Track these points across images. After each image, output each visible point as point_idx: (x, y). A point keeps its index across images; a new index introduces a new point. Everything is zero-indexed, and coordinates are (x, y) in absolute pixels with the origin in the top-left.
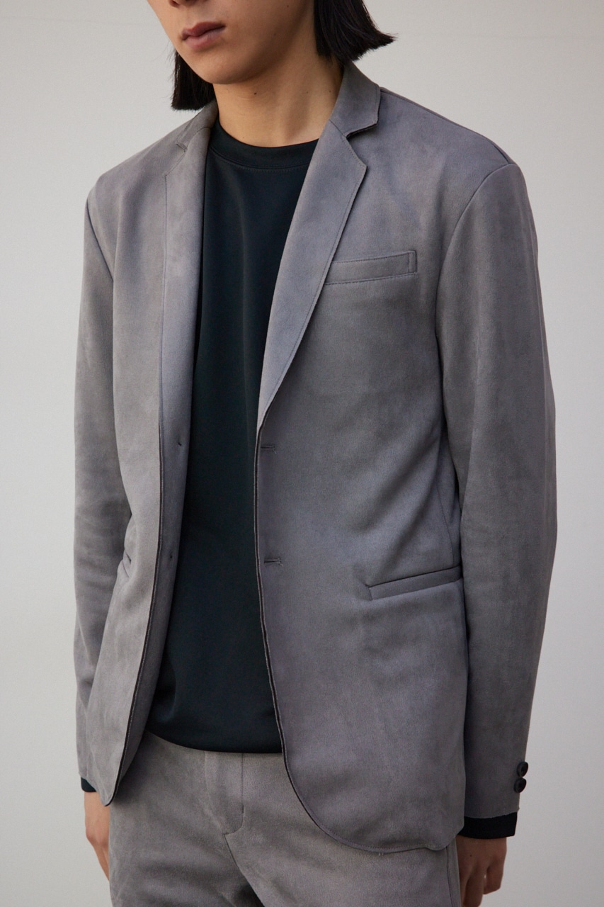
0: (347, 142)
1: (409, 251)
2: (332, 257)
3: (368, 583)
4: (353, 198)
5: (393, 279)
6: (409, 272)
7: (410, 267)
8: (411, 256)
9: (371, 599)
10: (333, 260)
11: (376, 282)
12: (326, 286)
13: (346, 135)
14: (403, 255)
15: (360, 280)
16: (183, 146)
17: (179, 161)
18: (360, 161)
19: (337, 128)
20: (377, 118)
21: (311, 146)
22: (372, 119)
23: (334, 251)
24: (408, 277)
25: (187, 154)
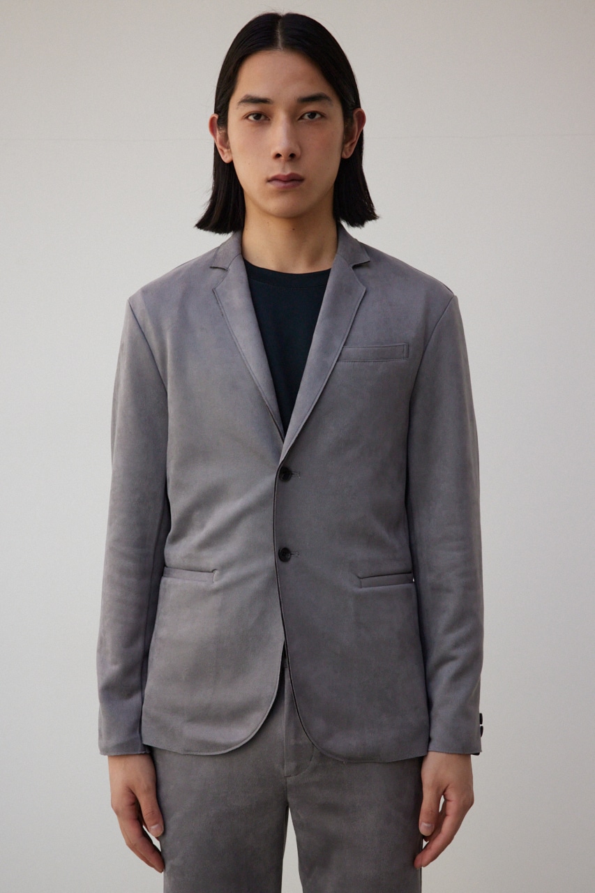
0: (353, 271)
1: (404, 343)
2: (343, 343)
3: (360, 576)
4: (357, 307)
5: (394, 362)
6: (404, 358)
7: (405, 355)
8: (405, 347)
9: (361, 587)
10: (344, 345)
11: (383, 362)
12: (338, 363)
13: (352, 266)
14: (400, 345)
15: (373, 361)
16: (221, 268)
17: (223, 278)
18: (361, 285)
19: (346, 259)
20: (369, 258)
21: (327, 273)
22: (366, 258)
23: (345, 340)
24: (403, 361)
25: (230, 272)
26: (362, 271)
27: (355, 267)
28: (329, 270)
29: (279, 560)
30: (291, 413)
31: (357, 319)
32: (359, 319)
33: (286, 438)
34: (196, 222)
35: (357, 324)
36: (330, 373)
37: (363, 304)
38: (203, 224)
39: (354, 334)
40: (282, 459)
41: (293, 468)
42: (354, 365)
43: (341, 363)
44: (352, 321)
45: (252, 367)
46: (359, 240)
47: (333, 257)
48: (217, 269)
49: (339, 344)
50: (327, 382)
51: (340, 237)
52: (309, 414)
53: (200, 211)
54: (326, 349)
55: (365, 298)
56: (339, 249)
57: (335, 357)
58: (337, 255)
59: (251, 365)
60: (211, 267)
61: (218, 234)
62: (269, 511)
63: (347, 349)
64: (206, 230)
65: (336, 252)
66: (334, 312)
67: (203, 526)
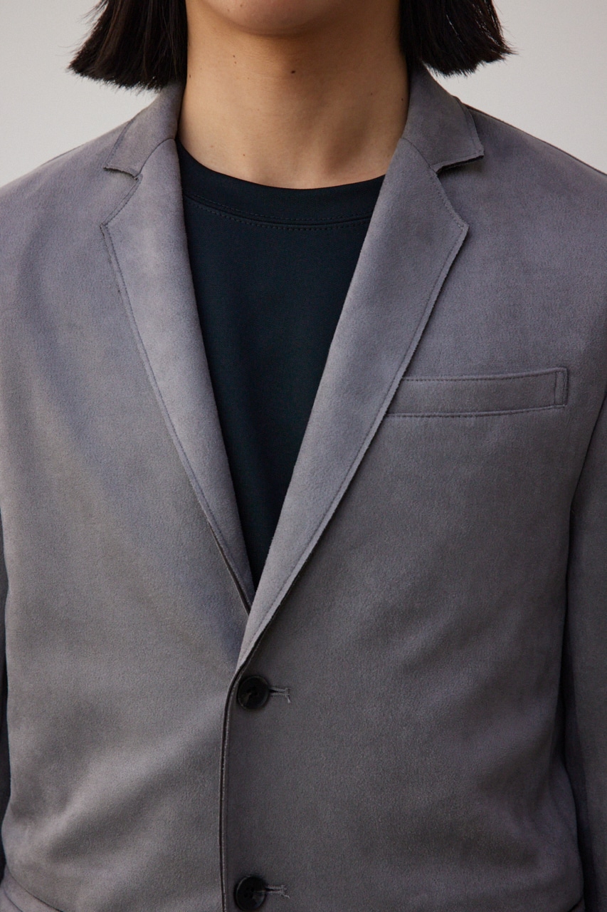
0: (438, 182)
1: (557, 368)
2: (403, 370)
4: (444, 275)
5: (529, 414)
6: (555, 403)
7: (558, 396)
8: (560, 376)
10: (405, 374)
11: (502, 418)
12: (388, 420)
13: (436, 170)
14: (548, 374)
15: (477, 413)
16: (123, 172)
17: (127, 198)
18: (457, 217)
19: (422, 154)
20: (481, 147)
21: (373, 187)
22: (473, 148)
23: (407, 361)
24: (553, 411)
25: (143, 183)
26: (463, 183)
27: (444, 172)
28: (378, 182)
29: (233, 906)
30: (269, 544)
31: (441, 305)
32: (446, 304)
33: (255, 602)
34: (72, 57)
35: (442, 320)
36: (366, 447)
37: (459, 268)
38: (86, 63)
39: (431, 342)
40: (242, 660)
41: (273, 677)
42: (426, 426)
43: (395, 420)
44: (429, 311)
45: (177, 428)
46: (464, 100)
47: (393, 146)
48: (118, 175)
49: (392, 371)
50: (360, 467)
51: (413, 95)
52: (310, 550)
53: (79, 31)
54: (357, 387)
55: (467, 252)
56: (408, 126)
57: (381, 406)
58: (401, 142)
59: (174, 420)
60: (106, 169)
61: (123, 88)
62: (211, 784)
63: (414, 384)
64: (95, 76)
65: (401, 132)
66: (384, 290)
67: (64, 801)
